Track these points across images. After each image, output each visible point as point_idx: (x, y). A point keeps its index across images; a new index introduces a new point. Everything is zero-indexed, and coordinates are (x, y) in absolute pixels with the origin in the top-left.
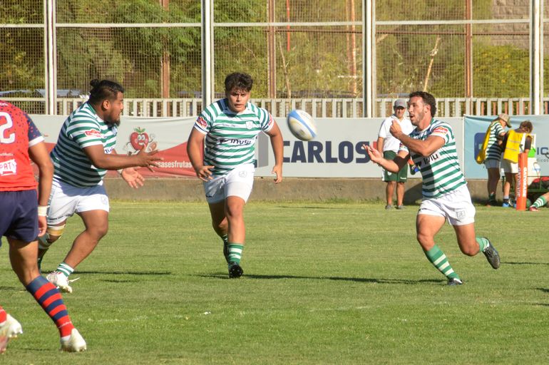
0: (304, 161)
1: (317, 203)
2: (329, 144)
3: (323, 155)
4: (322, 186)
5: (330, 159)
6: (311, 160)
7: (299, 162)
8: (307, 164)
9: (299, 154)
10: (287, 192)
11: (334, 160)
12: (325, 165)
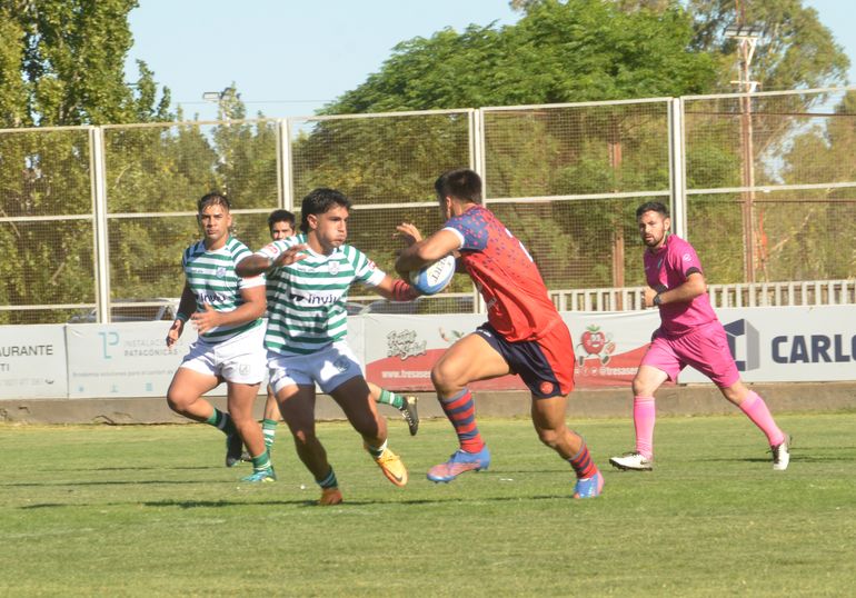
0: (806, 360)
1: (824, 413)
2: (838, 338)
3: (831, 352)
4: (831, 391)
5: (840, 358)
6: (815, 360)
7: (800, 362)
8: (811, 365)
9: (799, 352)
10: (786, 401)
11: (846, 359)
12: (834, 365)
